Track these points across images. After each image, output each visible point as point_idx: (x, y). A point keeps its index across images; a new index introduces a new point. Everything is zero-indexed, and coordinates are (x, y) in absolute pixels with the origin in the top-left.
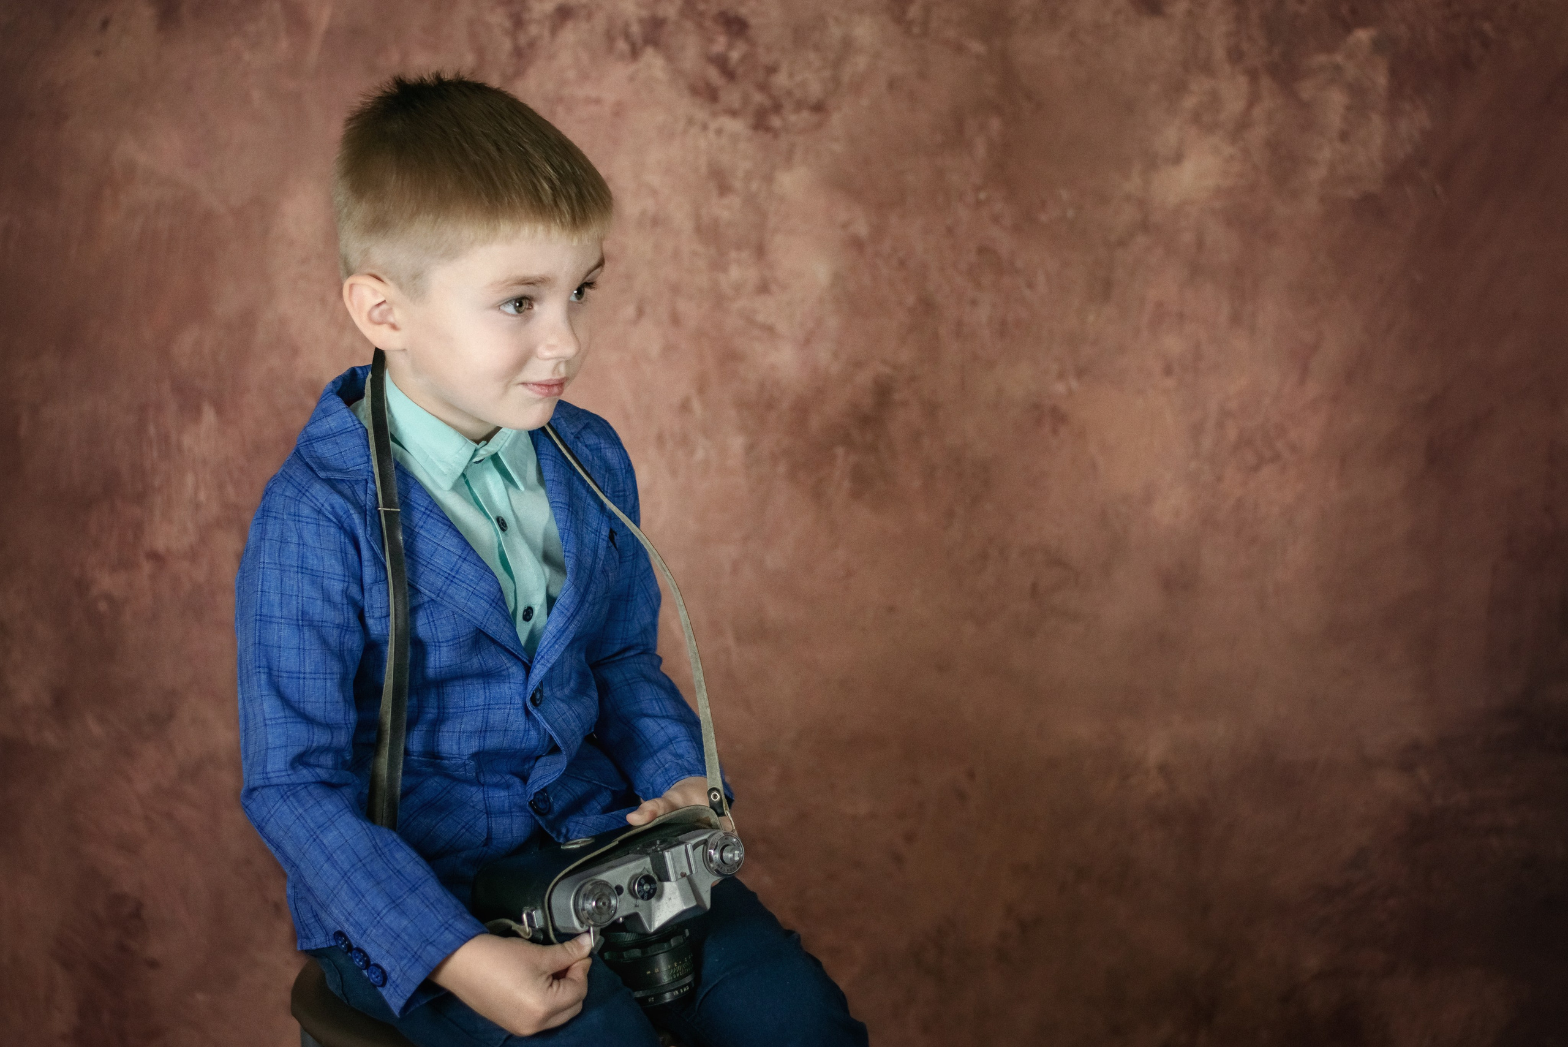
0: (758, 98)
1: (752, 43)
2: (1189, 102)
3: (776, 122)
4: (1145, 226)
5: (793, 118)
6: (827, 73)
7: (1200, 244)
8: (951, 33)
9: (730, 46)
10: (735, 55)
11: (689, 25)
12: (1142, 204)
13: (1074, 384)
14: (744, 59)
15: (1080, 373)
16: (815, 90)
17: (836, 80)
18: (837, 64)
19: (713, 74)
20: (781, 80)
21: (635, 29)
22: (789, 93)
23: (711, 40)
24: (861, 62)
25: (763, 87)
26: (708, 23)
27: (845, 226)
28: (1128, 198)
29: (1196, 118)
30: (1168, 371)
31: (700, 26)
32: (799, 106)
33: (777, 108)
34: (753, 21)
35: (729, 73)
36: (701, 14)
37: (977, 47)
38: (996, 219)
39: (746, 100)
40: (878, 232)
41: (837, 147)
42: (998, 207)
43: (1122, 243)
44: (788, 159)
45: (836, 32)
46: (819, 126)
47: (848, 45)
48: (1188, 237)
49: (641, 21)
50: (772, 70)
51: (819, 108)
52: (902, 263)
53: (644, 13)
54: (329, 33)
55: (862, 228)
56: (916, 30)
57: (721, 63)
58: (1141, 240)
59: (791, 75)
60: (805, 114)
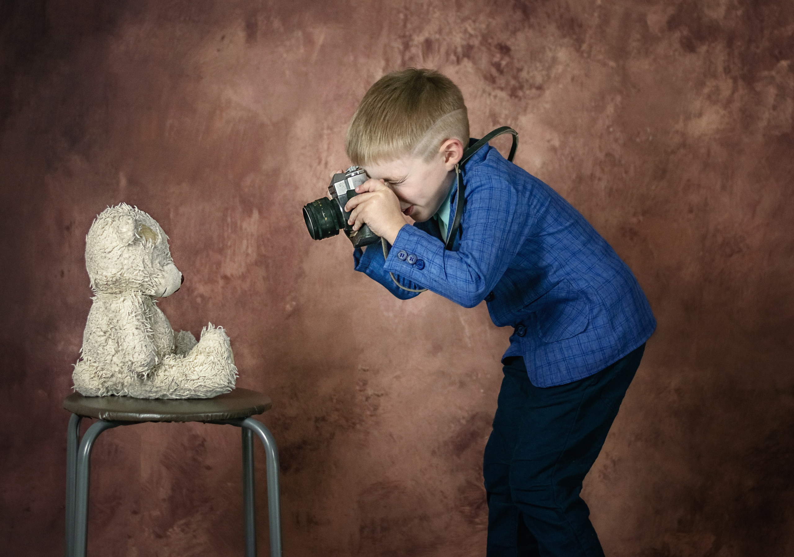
0: (513, 82)
1: (512, 58)
2: (706, 90)
3: (520, 94)
4: (684, 145)
5: (528, 92)
6: (544, 73)
7: (709, 154)
8: (601, 57)
9: (502, 59)
10: (504, 63)
11: (484, 49)
12: (683, 134)
13: (641, 218)
14: (507, 65)
15: (644, 213)
16: (539, 80)
17: (549, 77)
18: (549, 69)
19: (494, 71)
20: (524, 75)
21: (459, 50)
22: (527, 81)
23: (493, 56)
24: (560, 69)
25: (516, 78)
26: (493, 48)
27: (549, 141)
28: (677, 132)
29: (709, 97)
30: (691, 211)
31: (489, 49)
32: (531, 87)
33: (521, 87)
34: (513, 48)
35: (501, 71)
36: (490, 44)
37: (612, 64)
38: (616, 140)
39: (507, 83)
40: (564, 145)
41: (548, 106)
42: (618, 134)
43: (673, 152)
44: (525, 110)
45: (549, 54)
46: (539, 96)
47: (554, 60)
48: (703, 150)
49: (463, 46)
50: (520, 70)
51: (540, 88)
52: (573, 159)
53: (464, 43)
54: (323, 46)
55: (556, 143)
56: (585, 55)
57: (497, 66)
58: (683, 151)
59: (528, 73)
60: (534, 91)
